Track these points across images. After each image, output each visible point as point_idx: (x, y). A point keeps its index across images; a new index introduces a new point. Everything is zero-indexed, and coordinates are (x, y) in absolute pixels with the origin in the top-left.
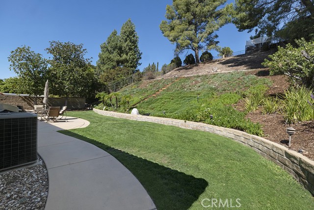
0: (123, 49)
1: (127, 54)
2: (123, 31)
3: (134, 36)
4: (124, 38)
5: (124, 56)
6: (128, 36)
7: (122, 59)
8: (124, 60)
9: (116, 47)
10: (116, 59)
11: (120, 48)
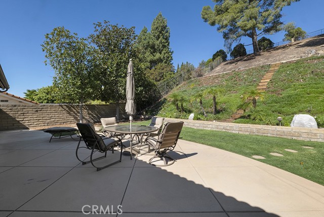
0: (156, 47)
1: (161, 53)
2: (155, 26)
3: (167, 32)
4: (156, 35)
5: (158, 55)
6: (160, 32)
7: (155, 58)
8: (158, 60)
9: (148, 46)
10: (149, 59)
11: (153, 47)
